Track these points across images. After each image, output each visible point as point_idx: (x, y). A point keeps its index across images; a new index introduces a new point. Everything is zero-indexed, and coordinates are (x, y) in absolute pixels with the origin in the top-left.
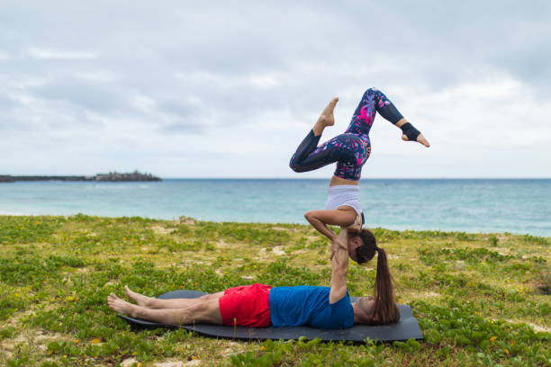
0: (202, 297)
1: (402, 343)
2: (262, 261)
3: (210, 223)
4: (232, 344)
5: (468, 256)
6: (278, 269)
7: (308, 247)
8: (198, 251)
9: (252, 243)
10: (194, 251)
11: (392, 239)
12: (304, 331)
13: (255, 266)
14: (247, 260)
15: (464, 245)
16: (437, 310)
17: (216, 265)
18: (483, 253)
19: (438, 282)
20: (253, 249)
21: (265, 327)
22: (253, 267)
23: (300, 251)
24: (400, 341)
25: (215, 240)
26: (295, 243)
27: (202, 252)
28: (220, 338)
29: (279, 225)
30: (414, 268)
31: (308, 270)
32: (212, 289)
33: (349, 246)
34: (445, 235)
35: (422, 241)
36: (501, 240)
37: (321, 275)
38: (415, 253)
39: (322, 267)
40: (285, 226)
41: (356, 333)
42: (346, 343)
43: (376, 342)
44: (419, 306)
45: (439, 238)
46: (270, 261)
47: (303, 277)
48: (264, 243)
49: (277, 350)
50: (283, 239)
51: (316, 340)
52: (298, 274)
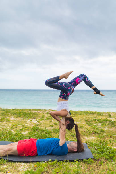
0: (9, 144)
1: (86, 160)
2: (29, 126)
3: (7, 109)
4: (23, 164)
5: (102, 122)
6: (36, 129)
7: (46, 119)
8: (3, 122)
9: (24, 118)
10: (1, 122)
11: (75, 115)
12: (50, 157)
13: (27, 128)
14: (23, 126)
15: (100, 117)
16: (96, 145)
17: (12, 128)
18: (107, 120)
19: (94, 133)
20: (25, 120)
21: (35, 156)
22: (26, 128)
23: (43, 121)
24: (85, 159)
25: (9, 117)
26: (40, 117)
27: (5, 122)
28: (18, 162)
29: (33, 110)
30: (84, 127)
31: (47, 129)
32: (12, 140)
33: (66, 124)
34: (93, 113)
35: (85, 116)
36: (112, 115)
37: (52, 131)
38: (84, 121)
39: (52, 128)
40: (36, 110)
41: (70, 157)
42: (66, 161)
43: (77, 160)
44: (89, 143)
45: (91, 114)
46: (32, 126)
47: (46, 132)
48: (29, 118)
49: (41, 166)
50: (35, 116)
51: (56, 161)
52: (43, 131)
